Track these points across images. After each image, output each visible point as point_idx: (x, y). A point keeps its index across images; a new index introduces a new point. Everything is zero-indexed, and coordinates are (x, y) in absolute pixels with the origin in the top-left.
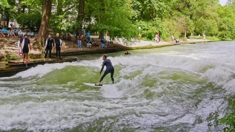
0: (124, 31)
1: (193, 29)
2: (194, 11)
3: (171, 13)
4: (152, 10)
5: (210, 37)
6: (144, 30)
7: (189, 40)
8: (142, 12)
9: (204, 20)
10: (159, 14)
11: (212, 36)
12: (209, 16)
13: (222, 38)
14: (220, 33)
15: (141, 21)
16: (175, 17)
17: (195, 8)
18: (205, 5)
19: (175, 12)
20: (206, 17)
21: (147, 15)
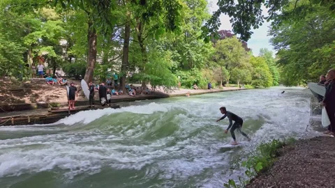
0: (164, 80)
1: (228, 78)
2: (229, 62)
3: (208, 64)
4: (190, 60)
5: (245, 85)
6: (183, 79)
7: (225, 88)
8: (181, 63)
9: (240, 70)
10: (196, 64)
11: (246, 84)
12: (243, 66)
13: (256, 86)
14: (254, 81)
15: (181, 72)
16: (212, 67)
17: (230, 59)
18: (238, 56)
19: (212, 63)
20: (241, 67)
21: (186, 65)
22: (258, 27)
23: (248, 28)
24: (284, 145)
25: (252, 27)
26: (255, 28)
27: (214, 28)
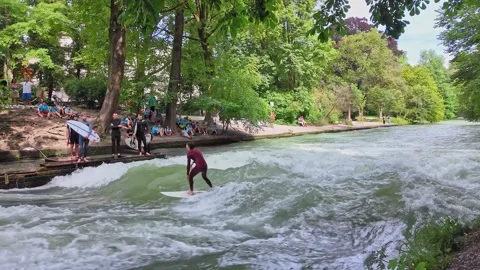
0: (246, 109)
1: (363, 105)
2: (364, 75)
3: (325, 79)
4: (293, 73)
5: (392, 118)
6: (280, 106)
7: (355, 124)
8: (276, 77)
9: (383, 91)
10: (304, 80)
11: (395, 116)
12: (391, 83)
13: (413, 120)
14: (409, 112)
15: (275, 94)
16: (333, 85)
17: (365, 70)
18: (382, 65)
19: (332, 78)
20: (385, 85)
21: (284, 82)
22: (418, 12)
23: (400, 14)
24: (467, 230)
25: (407, 12)
26: (412, 14)
27: (337, 14)
